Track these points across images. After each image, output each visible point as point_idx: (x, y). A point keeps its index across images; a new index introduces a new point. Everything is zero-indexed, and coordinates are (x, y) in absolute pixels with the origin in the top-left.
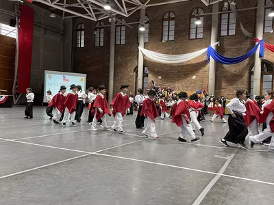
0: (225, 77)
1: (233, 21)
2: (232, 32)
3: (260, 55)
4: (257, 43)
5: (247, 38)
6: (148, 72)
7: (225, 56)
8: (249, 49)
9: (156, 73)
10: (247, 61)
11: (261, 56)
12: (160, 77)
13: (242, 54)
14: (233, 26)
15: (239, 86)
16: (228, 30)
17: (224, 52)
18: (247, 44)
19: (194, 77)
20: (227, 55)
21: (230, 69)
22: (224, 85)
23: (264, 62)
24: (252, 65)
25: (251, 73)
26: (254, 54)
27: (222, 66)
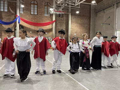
1: (6, 5)
2: (6, 10)
4: (17, 17)
5: (13, 14)
7: (3, 21)
8: (14, 19)
10: (13, 24)
11: (19, 23)
13: (11, 21)
14: (6, 8)
16: (4, 9)
17: (2, 19)
18: (13, 17)
21: (6, 27)
23: (20, 26)
24: (15, 26)
25: (15, 30)
26: (16, 22)
27: (2, 26)
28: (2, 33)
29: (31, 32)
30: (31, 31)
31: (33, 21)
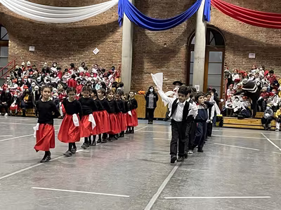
0: (150, 52)
3: (204, 16)
6: (7, 37)
7: (149, 16)
8: (187, 7)
9: (24, 41)
10: (184, 26)
11: (205, 19)
12: (32, 49)
13: (177, 13)
15: (171, 68)
17: (147, 7)
19: (96, 51)
20: (153, 14)
21: (158, 38)
22: (147, 66)
23: (210, 30)
24: (191, 33)
25: (191, 48)
26: (195, 15)
27: (144, 33)
28: (142, 63)
29: (252, 56)
30: (252, 51)
31: (265, 8)
